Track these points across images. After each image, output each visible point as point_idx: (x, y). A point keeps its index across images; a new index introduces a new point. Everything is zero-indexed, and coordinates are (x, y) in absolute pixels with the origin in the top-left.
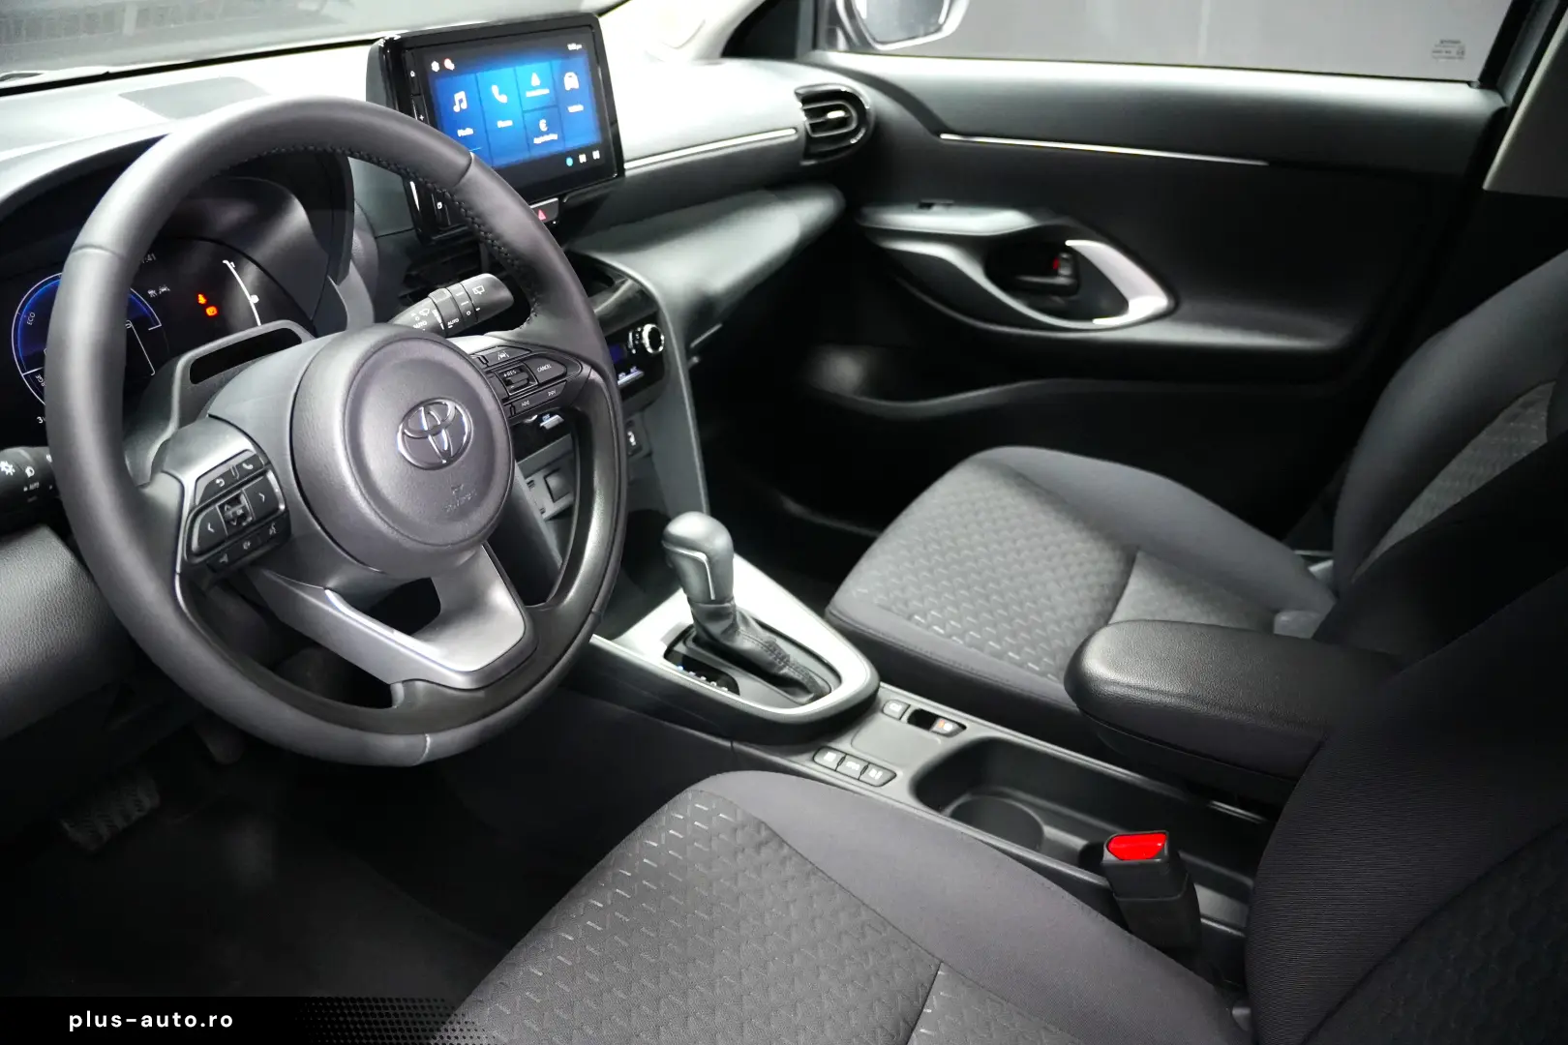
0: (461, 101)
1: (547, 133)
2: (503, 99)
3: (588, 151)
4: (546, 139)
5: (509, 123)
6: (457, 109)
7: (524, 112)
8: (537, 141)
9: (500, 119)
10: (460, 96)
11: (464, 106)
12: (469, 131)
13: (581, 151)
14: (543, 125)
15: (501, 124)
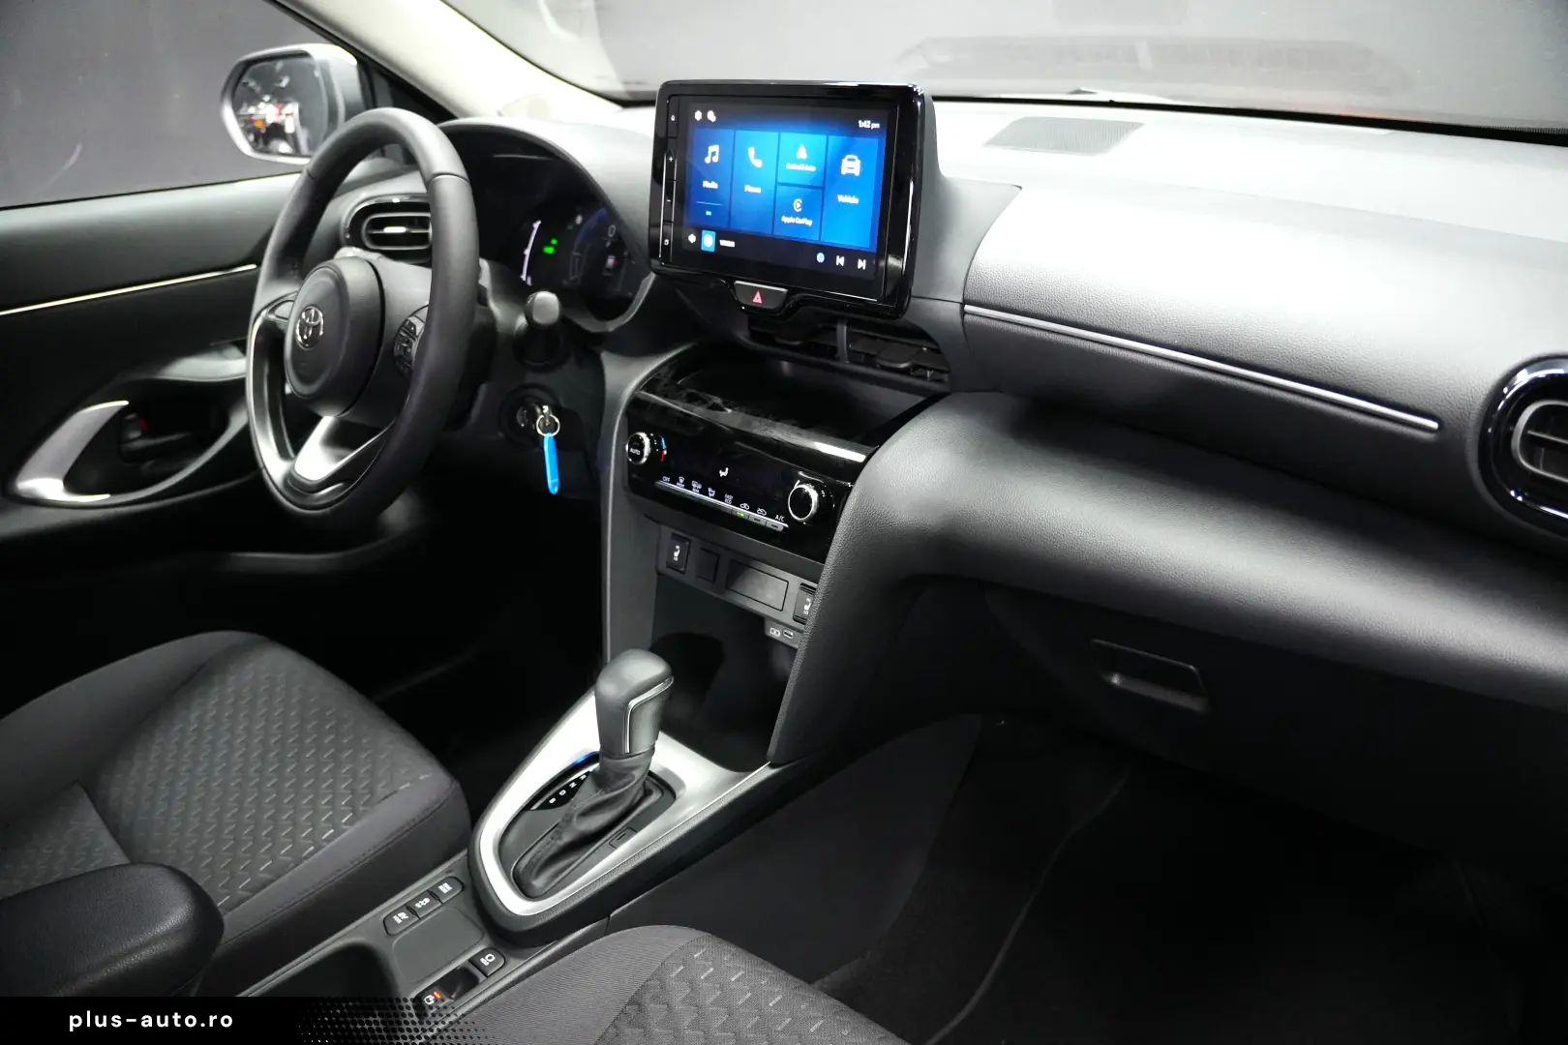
0: (713, 154)
1: (801, 215)
2: (758, 163)
3: (852, 255)
4: (796, 221)
5: (758, 190)
6: (708, 160)
7: (777, 183)
8: (785, 219)
9: (748, 184)
10: (714, 148)
11: (716, 159)
12: (713, 185)
13: (842, 251)
14: (797, 205)
15: (748, 188)
